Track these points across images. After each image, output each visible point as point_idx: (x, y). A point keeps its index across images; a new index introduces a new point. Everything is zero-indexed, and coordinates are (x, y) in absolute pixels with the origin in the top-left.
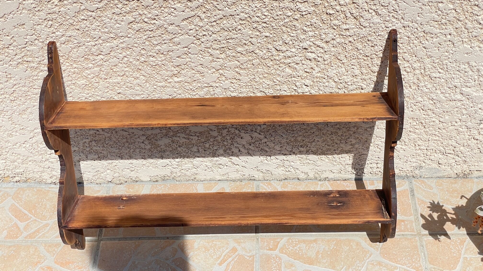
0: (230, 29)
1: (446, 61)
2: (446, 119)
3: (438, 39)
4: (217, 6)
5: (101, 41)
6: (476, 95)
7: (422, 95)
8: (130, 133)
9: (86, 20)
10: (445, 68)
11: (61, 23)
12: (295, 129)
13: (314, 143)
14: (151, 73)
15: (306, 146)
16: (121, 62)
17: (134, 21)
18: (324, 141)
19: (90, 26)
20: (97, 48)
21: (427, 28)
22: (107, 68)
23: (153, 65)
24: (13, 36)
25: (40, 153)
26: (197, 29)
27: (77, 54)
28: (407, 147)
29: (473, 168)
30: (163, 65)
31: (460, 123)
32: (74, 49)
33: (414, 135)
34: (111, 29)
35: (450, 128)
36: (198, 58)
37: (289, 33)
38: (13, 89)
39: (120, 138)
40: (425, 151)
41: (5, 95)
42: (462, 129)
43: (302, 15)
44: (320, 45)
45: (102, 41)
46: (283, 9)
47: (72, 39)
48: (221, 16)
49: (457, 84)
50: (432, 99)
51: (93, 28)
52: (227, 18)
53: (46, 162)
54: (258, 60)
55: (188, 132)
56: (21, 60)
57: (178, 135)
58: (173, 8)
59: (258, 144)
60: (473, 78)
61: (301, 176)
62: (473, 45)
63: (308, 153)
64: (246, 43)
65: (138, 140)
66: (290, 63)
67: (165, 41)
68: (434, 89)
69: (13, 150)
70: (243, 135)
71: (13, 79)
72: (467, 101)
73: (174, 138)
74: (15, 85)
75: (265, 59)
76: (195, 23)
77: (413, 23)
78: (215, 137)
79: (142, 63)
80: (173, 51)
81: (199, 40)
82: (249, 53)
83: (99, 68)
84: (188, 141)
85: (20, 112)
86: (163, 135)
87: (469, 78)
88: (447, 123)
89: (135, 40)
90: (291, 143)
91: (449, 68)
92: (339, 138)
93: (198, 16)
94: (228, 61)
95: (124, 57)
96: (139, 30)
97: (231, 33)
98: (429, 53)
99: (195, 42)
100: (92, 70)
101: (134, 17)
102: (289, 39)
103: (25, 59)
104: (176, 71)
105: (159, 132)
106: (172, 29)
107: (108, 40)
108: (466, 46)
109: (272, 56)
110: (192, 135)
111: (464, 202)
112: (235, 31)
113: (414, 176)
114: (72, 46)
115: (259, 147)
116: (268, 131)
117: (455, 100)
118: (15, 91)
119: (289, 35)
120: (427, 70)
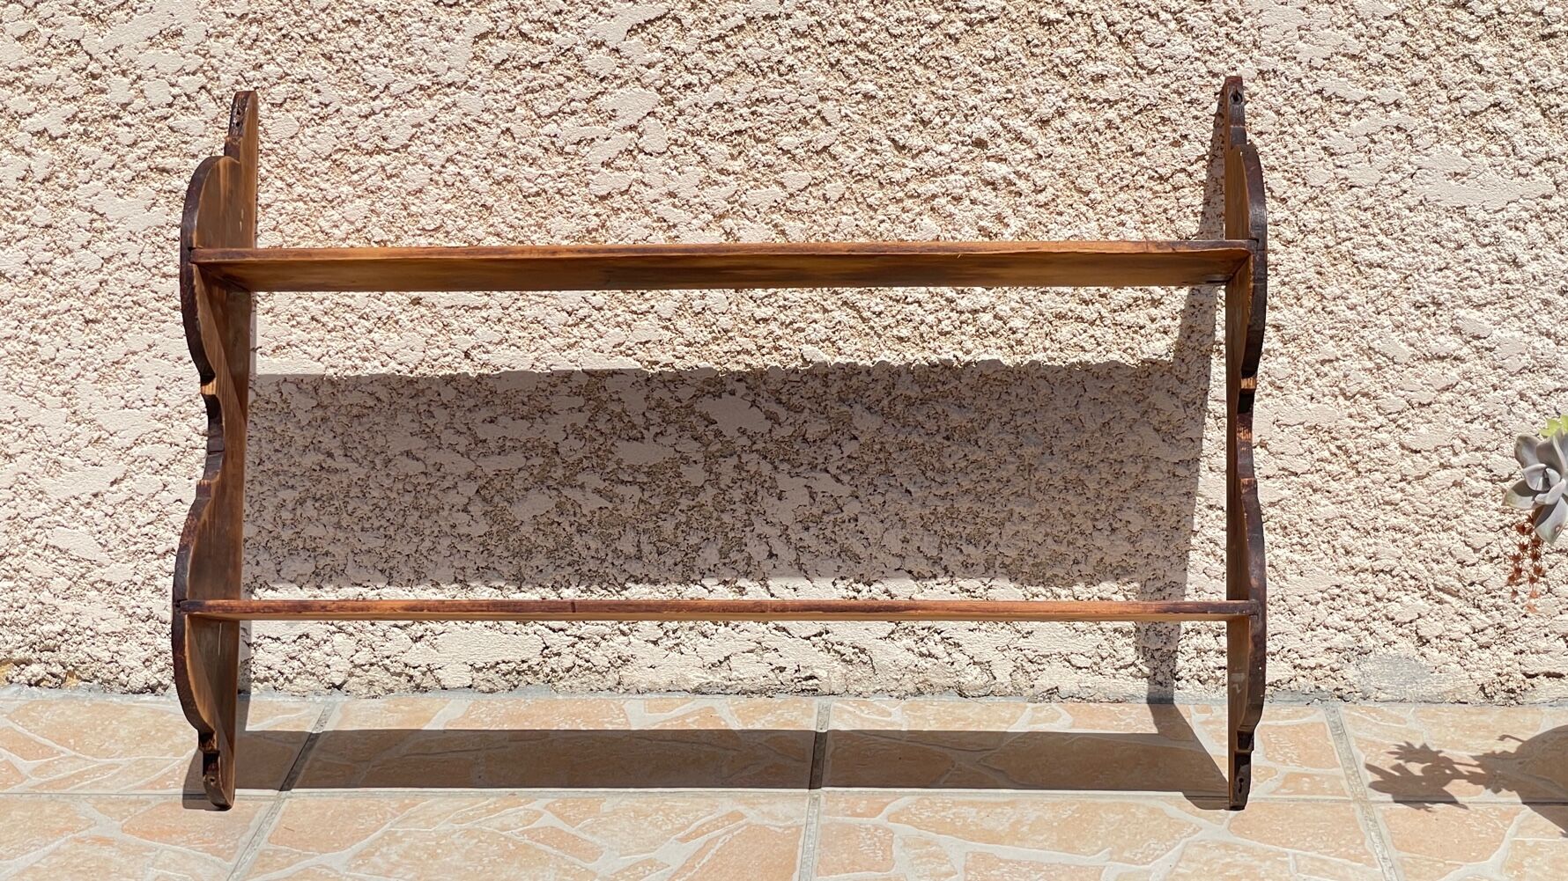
0: (762, 64)
1: (1396, 204)
2: (1421, 435)
3: (1365, 119)
5: (388, 101)
6: (1503, 336)
7: (1333, 332)
8: (431, 469)
9: (357, 23)
10: (1398, 229)
11: (284, 32)
12: (949, 465)
13: (1009, 529)
14: (522, 223)
15: (983, 543)
16: (436, 177)
17: (491, 31)
18: (1044, 518)
19: (366, 45)
20: (375, 124)
21: (1330, 83)
22: (394, 200)
23: (531, 191)
24: (138, 72)
25: (133, 548)
26: (670, 62)
27: (315, 146)
28: (1308, 557)
29: (1534, 663)
30: (557, 196)
31: (1466, 455)
32: (306, 130)
33: (1327, 502)
34: (425, 57)
35: (1438, 474)
36: (663, 169)
37: (933, 89)
38: (100, 276)
39: (395, 489)
40: (1370, 578)
41: (71, 301)
42: (1476, 479)
43: (970, 24)
44: (1023, 130)
45: (391, 100)
47: (305, 92)
48: (740, 20)
49: (1438, 290)
50: (1369, 352)
51: (372, 52)
52: (755, 28)
53: (142, 592)
54: (840, 182)
55: (611, 466)
56: (144, 165)
57: (581, 478)
59: (830, 526)
60: (1483, 268)
61: (970, 678)
62: (1468, 145)
63: (991, 572)
64: (809, 116)
65: (452, 498)
66: (934, 196)
67: (573, 104)
68: (1371, 309)
69: (48, 532)
70: (783, 481)
71: (108, 236)
72: (1478, 361)
73: (564, 493)
74: (108, 260)
75: (861, 178)
76: (665, 44)
77: (1288, 63)
78: (696, 491)
79: (499, 184)
80: (593, 140)
81: (671, 102)
82: (815, 156)
83: (369, 202)
84: (610, 506)
85: (104, 370)
86: (531, 480)
87: (1471, 270)
88: (1426, 454)
89: (486, 97)
90: (937, 527)
91: (1407, 231)
92: (1091, 508)
93: (675, 19)
94: (752, 183)
95: (448, 161)
96: (504, 61)
97: (765, 82)
98: (1343, 173)
99: (659, 110)
100: (348, 207)
101: (493, 15)
102: (931, 107)
103: (159, 160)
104: (595, 218)
105: (522, 462)
106: (598, 61)
107: (408, 96)
108: (1450, 148)
109: (882, 167)
110: (622, 482)
111: (1511, 747)
112: (776, 73)
113: (1344, 692)
114: (304, 115)
115: (835, 541)
116: (864, 473)
117: (1439, 358)
118: (106, 281)
119: (933, 93)
120: (1344, 235)
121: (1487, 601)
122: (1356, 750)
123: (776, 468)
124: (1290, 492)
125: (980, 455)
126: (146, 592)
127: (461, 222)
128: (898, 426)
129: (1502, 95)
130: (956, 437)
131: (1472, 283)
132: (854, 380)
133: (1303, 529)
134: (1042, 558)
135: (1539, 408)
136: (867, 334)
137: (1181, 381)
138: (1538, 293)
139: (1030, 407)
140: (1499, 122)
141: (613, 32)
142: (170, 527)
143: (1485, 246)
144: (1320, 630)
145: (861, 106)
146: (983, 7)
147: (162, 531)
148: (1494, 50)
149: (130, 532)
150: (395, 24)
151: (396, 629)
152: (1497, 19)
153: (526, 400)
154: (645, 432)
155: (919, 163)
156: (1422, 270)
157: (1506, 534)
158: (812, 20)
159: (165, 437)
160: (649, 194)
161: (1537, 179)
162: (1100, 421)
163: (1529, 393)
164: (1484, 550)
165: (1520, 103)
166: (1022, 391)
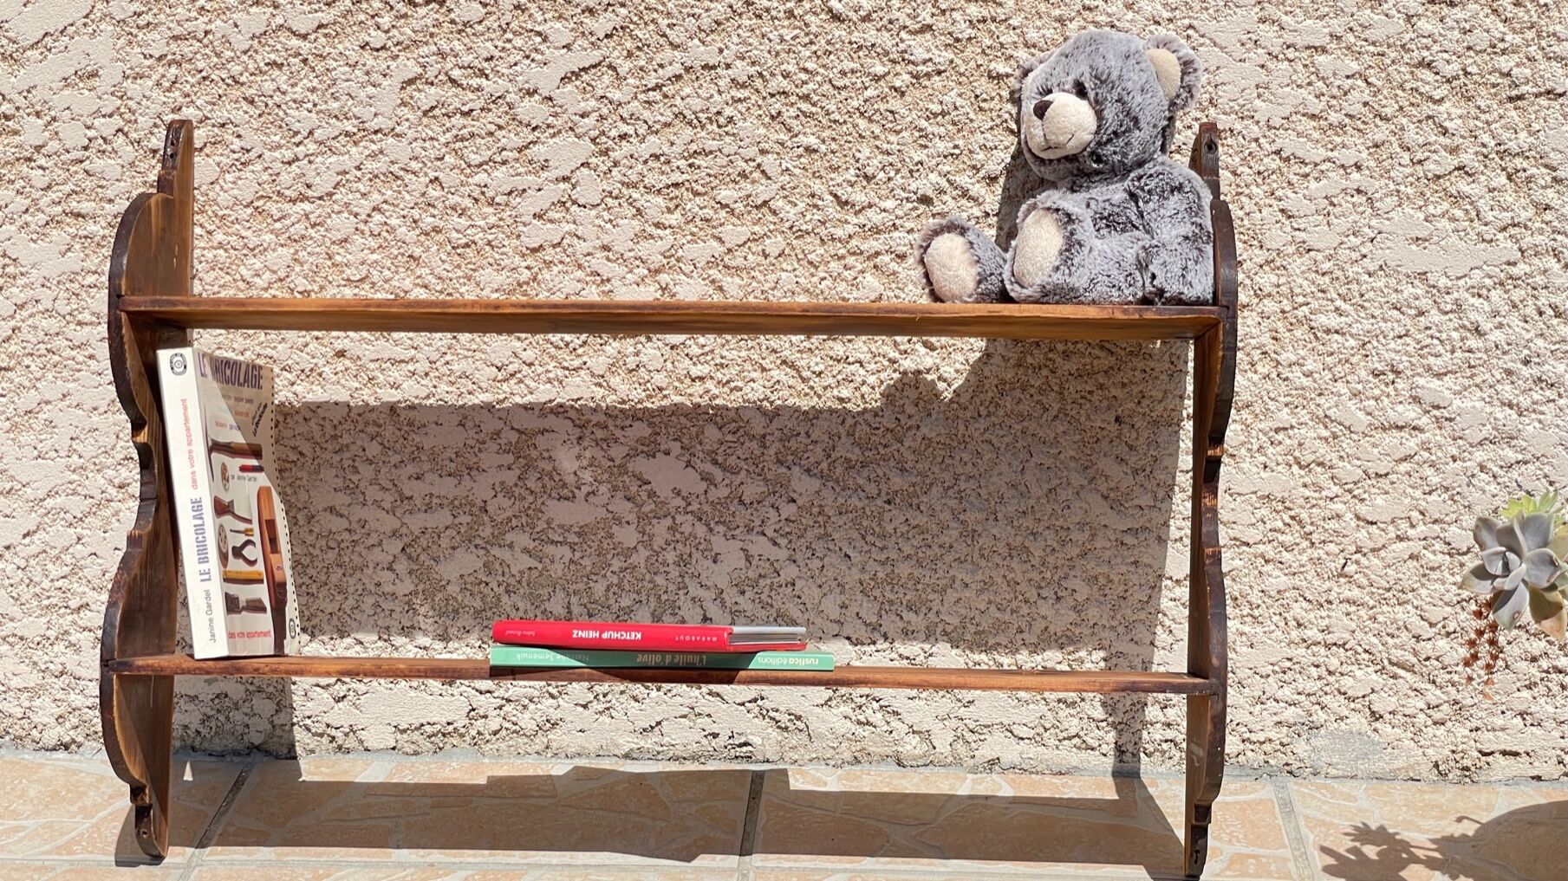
0: (700, 115)
1: (1355, 269)
2: (1379, 507)
3: (1324, 181)
4: (668, 31)
5: (312, 147)
6: (1463, 406)
7: (1289, 399)
8: (355, 526)
9: (281, 66)
10: (1357, 295)
11: (204, 74)
12: (890, 529)
13: (951, 595)
14: (450, 275)
15: (924, 610)
16: (361, 226)
17: (420, 77)
18: (987, 585)
19: (289, 89)
20: (298, 171)
21: (1289, 143)
22: (318, 249)
23: (460, 242)
24: (53, 113)
25: (46, 602)
26: (605, 111)
27: (235, 192)
28: (1259, 629)
29: (1490, 741)
30: (487, 248)
31: (1424, 528)
32: (227, 175)
33: (1280, 574)
34: (351, 102)
35: (1394, 546)
36: (597, 222)
37: (878, 143)
38: (12, 323)
39: (318, 546)
40: (1323, 651)
42: (1434, 552)
43: (916, 77)
44: (970, 187)
45: (315, 147)
46: (861, 53)
47: (226, 136)
48: (677, 69)
49: (1397, 358)
50: (1325, 420)
51: (295, 96)
52: (694, 77)
53: (56, 647)
54: (780, 238)
55: (541, 525)
56: (59, 209)
57: (509, 537)
58: (539, 34)
59: (766, 590)
60: (1444, 336)
61: (908, 747)
62: (1431, 209)
63: (932, 639)
64: (748, 170)
65: (377, 555)
66: (877, 254)
67: (504, 153)
68: (1328, 376)
70: (719, 544)
71: (21, 281)
72: (1438, 432)
73: (493, 552)
74: (21, 307)
75: (802, 234)
76: (600, 92)
77: (1246, 122)
78: (628, 553)
79: (427, 234)
80: (524, 190)
81: (605, 152)
82: (754, 211)
83: (292, 251)
84: (540, 567)
85: (16, 419)
86: (458, 538)
87: (1432, 337)
88: (1383, 526)
89: (414, 144)
90: (877, 593)
91: (1367, 296)
92: (1035, 575)
93: (610, 67)
94: (689, 238)
95: (374, 209)
96: (432, 108)
97: (703, 134)
98: (1301, 236)
99: (593, 160)
100: (270, 255)
101: (421, 60)
102: (875, 162)
103: (74, 204)
104: (526, 271)
105: (449, 520)
106: (529, 109)
107: (334, 143)
108: (1412, 212)
109: (823, 223)
110: (553, 542)
111: (1469, 829)
112: (715, 125)
113: (1294, 767)
114: (224, 160)
115: (772, 606)
116: (802, 536)
117: (1397, 427)
118: (19, 328)
119: (877, 147)
120: (1300, 299)
121: (1442, 677)
122: (1304, 830)
123: (711, 530)
124: (1241, 563)
125: (921, 519)
126: (60, 647)
127: (386, 272)
128: (838, 489)
129: (1467, 158)
130: (898, 501)
131: (1433, 351)
132: (793, 441)
133: (1254, 600)
134: (985, 626)
135: (1499, 480)
136: (806, 395)
137: (1131, 448)
138: (1501, 362)
139: (975, 472)
140: (1464, 186)
141: (546, 80)
142: (84, 581)
143: (1447, 313)
144: (1271, 704)
145: (802, 160)
146: (930, 60)
147: (76, 585)
148: (1459, 112)
149: (43, 585)
150: (320, 68)
151: (317, 689)
152: (1463, 79)
153: (454, 456)
154: (576, 491)
155: (862, 219)
156: (1381, 337)
157: (1463, 609)
158: (752, 70)
159: (79, 489)
160: (582, 247)
161: (1502, 246)
162: (1046, 487)
163: (1490, 465)
164: (1440, 625)
165: (1486, 166)
166: (966, 456)
